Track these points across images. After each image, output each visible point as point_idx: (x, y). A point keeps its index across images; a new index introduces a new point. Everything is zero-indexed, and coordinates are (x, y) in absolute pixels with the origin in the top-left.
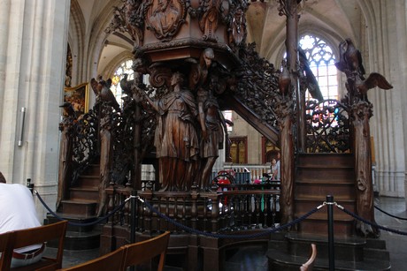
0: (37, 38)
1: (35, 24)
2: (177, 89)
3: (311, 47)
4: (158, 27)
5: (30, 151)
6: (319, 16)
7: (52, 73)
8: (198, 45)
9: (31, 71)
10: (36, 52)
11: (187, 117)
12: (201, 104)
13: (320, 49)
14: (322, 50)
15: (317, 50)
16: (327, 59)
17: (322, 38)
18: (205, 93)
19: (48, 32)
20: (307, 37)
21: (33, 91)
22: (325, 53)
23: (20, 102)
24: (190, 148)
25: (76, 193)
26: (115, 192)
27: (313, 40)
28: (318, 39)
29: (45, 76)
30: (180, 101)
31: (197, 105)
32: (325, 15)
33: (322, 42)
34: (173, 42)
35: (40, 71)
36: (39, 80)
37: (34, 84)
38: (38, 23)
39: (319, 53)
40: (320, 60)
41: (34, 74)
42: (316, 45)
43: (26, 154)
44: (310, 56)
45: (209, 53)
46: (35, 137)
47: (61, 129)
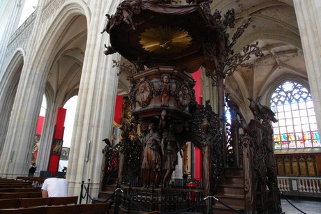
0: (98, 104)
1: (98, 98)
2: (151, 132)
3: (291, 89)
4: (140, 100)
5: (91, 164)
6: (293, 68)
7: (105, 122)
8: (158, 109)
9: (95, 122)
10: (97, 112)
11: (154, 147)
12: (163, 140)
13: (298, 90)
14: (300, 91)
15: (296, 91)
16: (304, 97)
17: (298, 83)
18: (166, 133)
19: (104, 102)
20: (287, 83)
21: (95, 132)
22: (302, 92)
23: (88, 138)
24: (156, 164)
25: (108, 188)
26: (130, 189)
27: (292, 84)
28: (296, 84)
29: (101, 124)
30: (151, 138)
31: (161, 140)
32: (297, 67)
33: (299, 85)
34: (146, 108)
35: (99, 121)
36: (98, 126)
37: (95, 128)
38: (99, 97)
39: (298, 93)
40: (300, 98)
41: (96, 123)
42: (295, 87)
43: (89, 165)
44: (291, 95)
45: (164, 113)
46: (95, 157)
47: (103, 152)
